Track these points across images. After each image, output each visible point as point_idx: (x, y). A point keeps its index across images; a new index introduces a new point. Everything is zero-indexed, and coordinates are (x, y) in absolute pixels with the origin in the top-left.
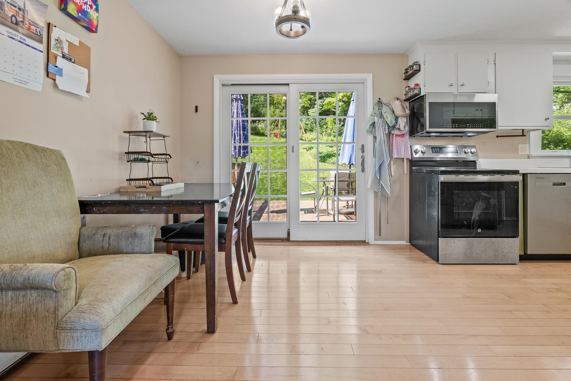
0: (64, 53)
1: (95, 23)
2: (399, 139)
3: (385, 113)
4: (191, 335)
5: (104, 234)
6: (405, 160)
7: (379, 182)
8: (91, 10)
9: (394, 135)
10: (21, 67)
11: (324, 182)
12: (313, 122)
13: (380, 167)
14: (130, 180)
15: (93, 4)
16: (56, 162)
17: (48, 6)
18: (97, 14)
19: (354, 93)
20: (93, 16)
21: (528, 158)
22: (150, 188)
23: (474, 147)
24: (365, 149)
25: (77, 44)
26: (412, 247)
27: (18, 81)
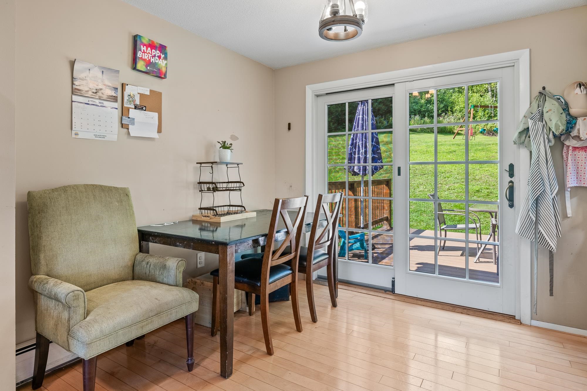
0: (135, 105)
1: (164, 70)
3: (547, 112)
4: (208, 373)
5: (148, 262)
7: (536, 226)
8: (159, 60)
9: (571, 148)
10: (100, 125)
13: (537, 201)
14: (201, 209)
15: (161, 54)
16: (118, 199)
17: (119, 71)
18: (165, 62)
19: (498, 83)
20: (162, 64)
22: (212, 219)
24: (516, 171)
25: (148, 93)
27: (98, 136)
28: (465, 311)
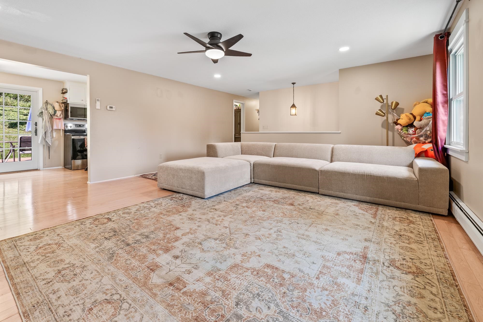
2: (58, 120)
3: (49, 108)
6: (61, 130)
7: (45, 140)
9: (55, 118)
11: (11, 143)
13: (45, 133)
19: (31, 96)
24: (38, 124)
26: (65, 169)
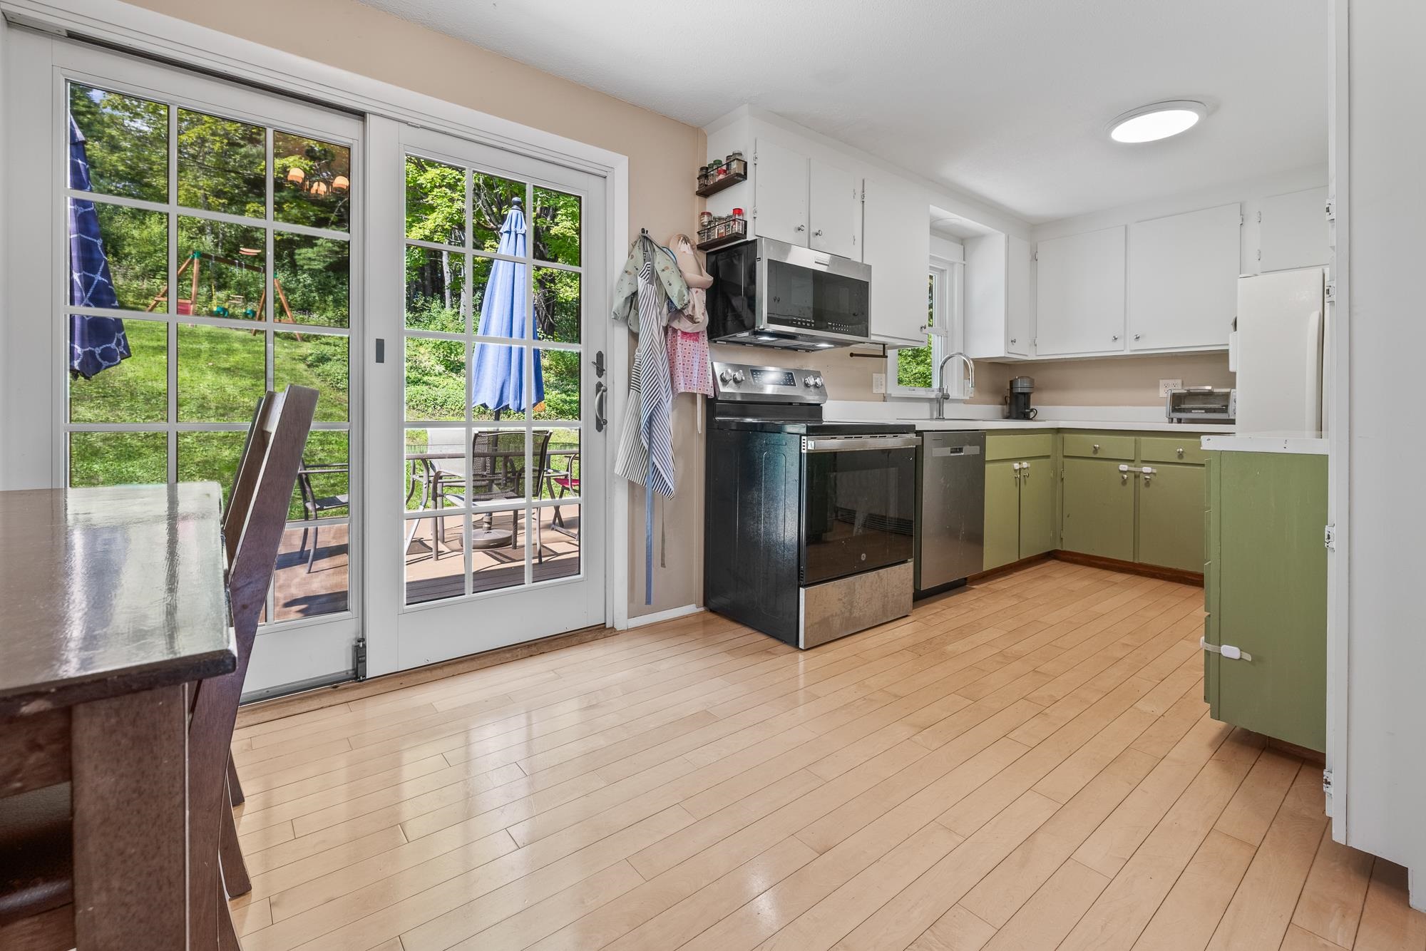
2: (690, 344)
3: (663, 270)
6: (699, 400)
7: (649, 456)
9: (680, 331)
12: (310, 285)
21: (884, 401)
23: (817, 374)
24: (608, 365)
26: (711, 616)
28: (534, 649)
